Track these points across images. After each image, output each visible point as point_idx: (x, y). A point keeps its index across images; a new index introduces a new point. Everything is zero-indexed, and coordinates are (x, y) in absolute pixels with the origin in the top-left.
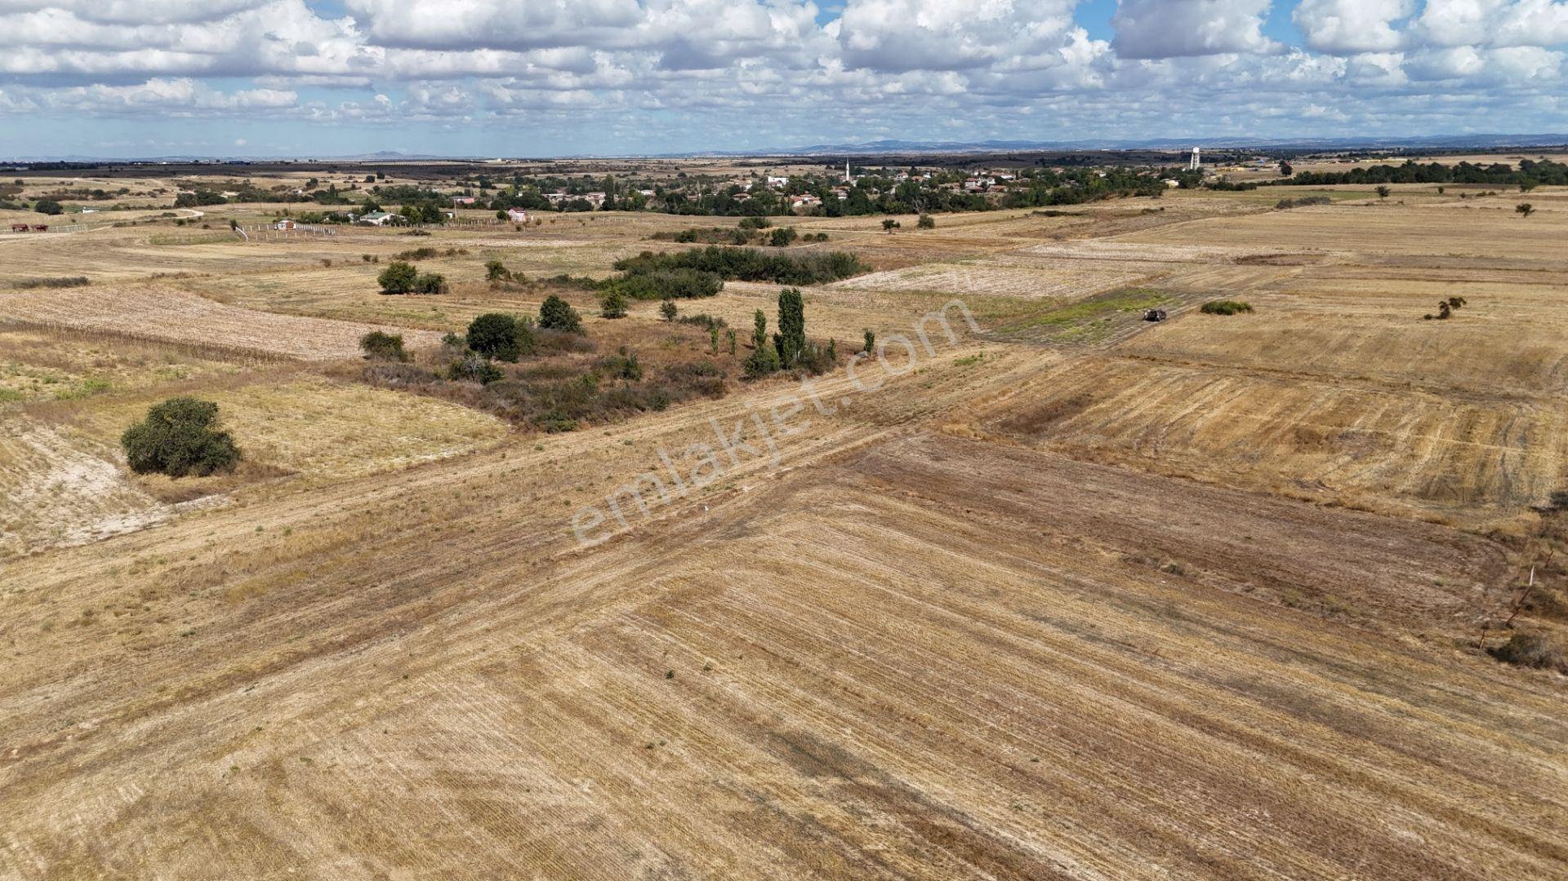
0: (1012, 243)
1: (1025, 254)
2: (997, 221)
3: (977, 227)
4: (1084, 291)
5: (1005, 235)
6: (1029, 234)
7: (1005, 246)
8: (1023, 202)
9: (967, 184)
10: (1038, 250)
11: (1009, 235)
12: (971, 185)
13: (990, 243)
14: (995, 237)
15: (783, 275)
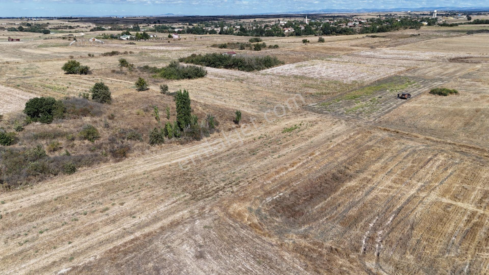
0: (352, 50)
1: (356, 55)
2: (351, 39)
3: (341, 43)
4: (375, 77)
5: (351, 46)
6: (361, 45)
7: (349, 52)
8: (368, 31)
9: (348, 24)
10: (362, 54)
11: (353, 46)
12: (350, 24)
13: (342, 50)
14: (347, 47)
15: (241, 67)
